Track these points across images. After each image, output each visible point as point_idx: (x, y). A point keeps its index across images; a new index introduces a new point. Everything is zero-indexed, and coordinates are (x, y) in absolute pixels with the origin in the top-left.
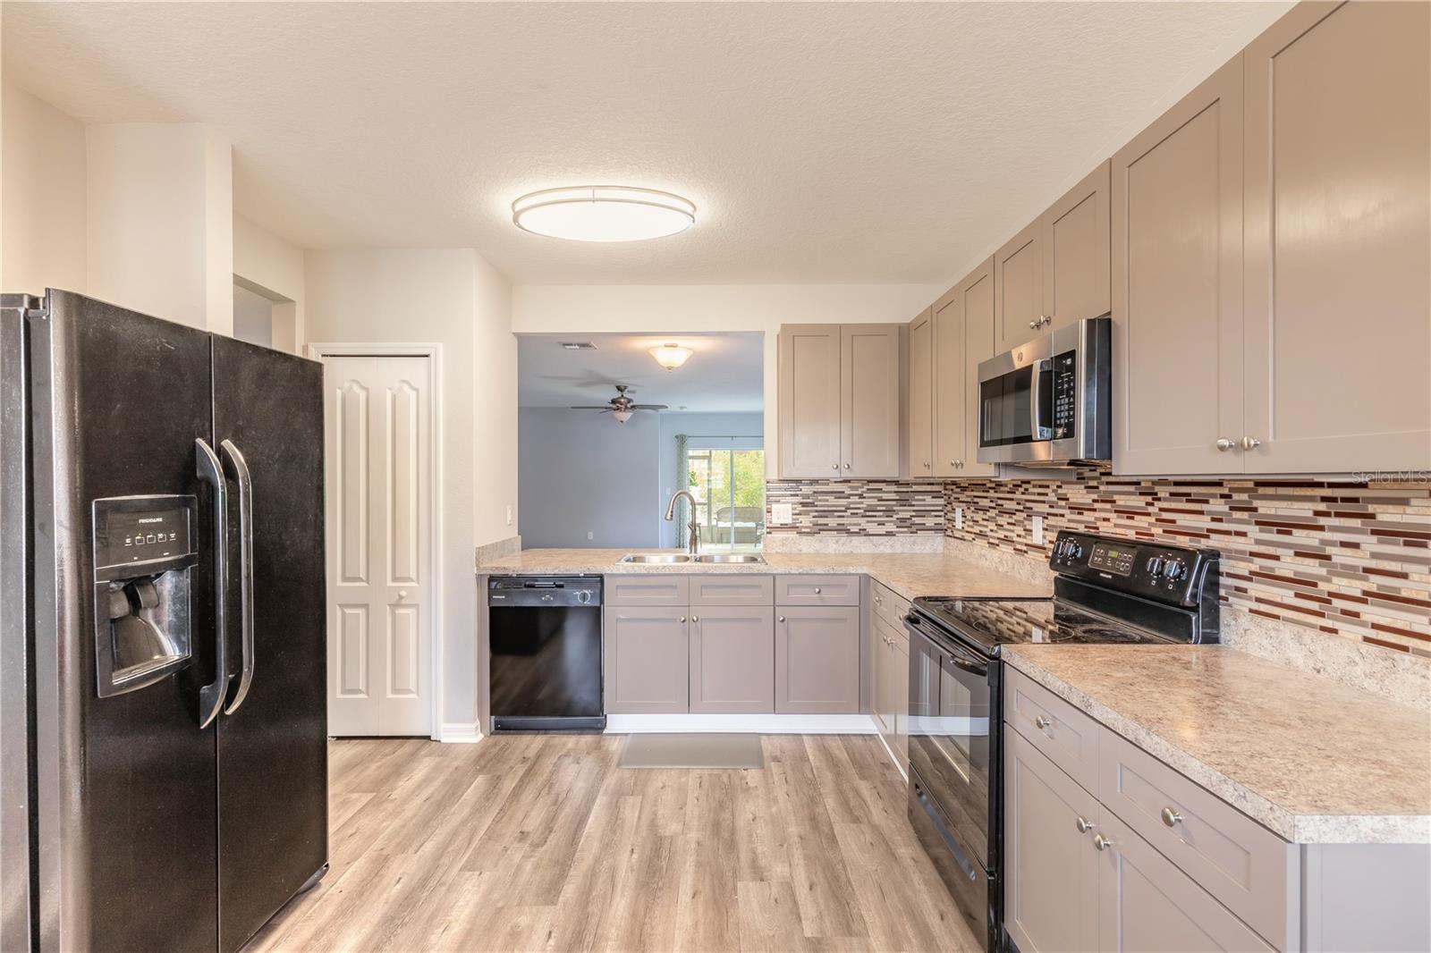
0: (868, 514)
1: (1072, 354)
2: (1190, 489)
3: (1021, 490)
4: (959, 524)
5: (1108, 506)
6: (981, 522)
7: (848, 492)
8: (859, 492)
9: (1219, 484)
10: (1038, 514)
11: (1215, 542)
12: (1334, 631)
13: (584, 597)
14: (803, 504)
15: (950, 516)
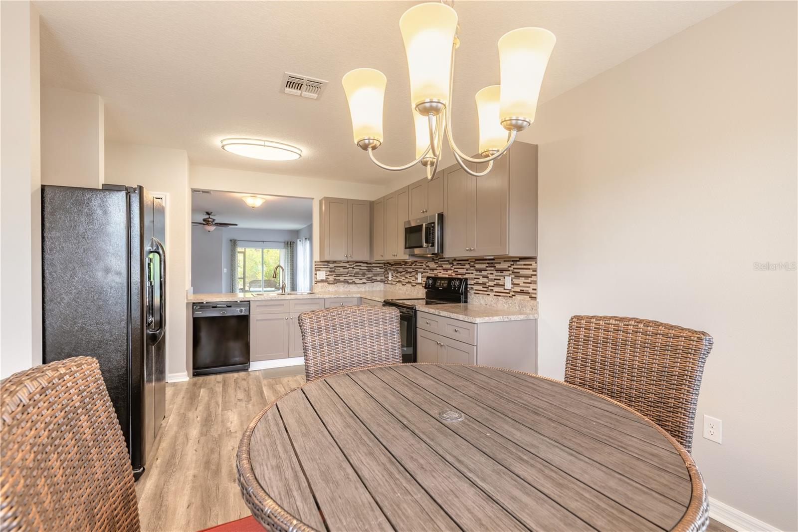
0: (356, 275)
1: (434, 223)
2: (461, 261)
3: (414, 264)
4: (390, 278)
5: (441, 268)
6: (399, 277)
7: (348, 266)
8: (352, 267)
9: (467, 260)
10: (420, 272)
11: (467, 276)
12: (489, 295)
13: (241, 311)
14: (330, 271)
15: (386, 276)
